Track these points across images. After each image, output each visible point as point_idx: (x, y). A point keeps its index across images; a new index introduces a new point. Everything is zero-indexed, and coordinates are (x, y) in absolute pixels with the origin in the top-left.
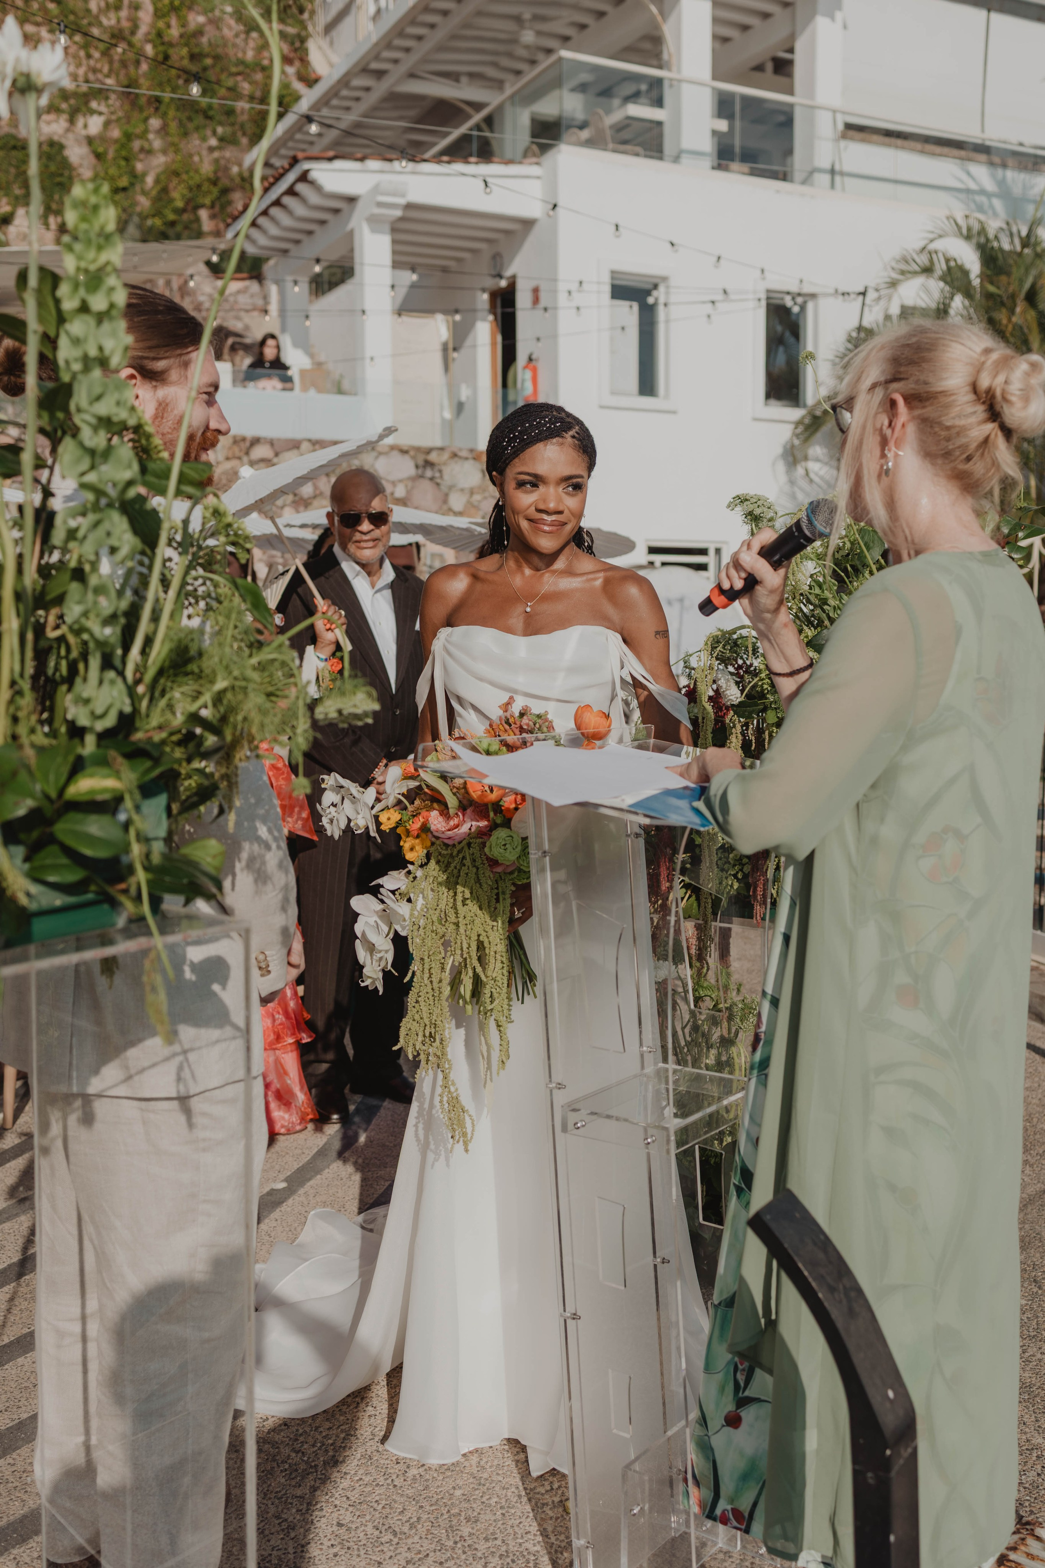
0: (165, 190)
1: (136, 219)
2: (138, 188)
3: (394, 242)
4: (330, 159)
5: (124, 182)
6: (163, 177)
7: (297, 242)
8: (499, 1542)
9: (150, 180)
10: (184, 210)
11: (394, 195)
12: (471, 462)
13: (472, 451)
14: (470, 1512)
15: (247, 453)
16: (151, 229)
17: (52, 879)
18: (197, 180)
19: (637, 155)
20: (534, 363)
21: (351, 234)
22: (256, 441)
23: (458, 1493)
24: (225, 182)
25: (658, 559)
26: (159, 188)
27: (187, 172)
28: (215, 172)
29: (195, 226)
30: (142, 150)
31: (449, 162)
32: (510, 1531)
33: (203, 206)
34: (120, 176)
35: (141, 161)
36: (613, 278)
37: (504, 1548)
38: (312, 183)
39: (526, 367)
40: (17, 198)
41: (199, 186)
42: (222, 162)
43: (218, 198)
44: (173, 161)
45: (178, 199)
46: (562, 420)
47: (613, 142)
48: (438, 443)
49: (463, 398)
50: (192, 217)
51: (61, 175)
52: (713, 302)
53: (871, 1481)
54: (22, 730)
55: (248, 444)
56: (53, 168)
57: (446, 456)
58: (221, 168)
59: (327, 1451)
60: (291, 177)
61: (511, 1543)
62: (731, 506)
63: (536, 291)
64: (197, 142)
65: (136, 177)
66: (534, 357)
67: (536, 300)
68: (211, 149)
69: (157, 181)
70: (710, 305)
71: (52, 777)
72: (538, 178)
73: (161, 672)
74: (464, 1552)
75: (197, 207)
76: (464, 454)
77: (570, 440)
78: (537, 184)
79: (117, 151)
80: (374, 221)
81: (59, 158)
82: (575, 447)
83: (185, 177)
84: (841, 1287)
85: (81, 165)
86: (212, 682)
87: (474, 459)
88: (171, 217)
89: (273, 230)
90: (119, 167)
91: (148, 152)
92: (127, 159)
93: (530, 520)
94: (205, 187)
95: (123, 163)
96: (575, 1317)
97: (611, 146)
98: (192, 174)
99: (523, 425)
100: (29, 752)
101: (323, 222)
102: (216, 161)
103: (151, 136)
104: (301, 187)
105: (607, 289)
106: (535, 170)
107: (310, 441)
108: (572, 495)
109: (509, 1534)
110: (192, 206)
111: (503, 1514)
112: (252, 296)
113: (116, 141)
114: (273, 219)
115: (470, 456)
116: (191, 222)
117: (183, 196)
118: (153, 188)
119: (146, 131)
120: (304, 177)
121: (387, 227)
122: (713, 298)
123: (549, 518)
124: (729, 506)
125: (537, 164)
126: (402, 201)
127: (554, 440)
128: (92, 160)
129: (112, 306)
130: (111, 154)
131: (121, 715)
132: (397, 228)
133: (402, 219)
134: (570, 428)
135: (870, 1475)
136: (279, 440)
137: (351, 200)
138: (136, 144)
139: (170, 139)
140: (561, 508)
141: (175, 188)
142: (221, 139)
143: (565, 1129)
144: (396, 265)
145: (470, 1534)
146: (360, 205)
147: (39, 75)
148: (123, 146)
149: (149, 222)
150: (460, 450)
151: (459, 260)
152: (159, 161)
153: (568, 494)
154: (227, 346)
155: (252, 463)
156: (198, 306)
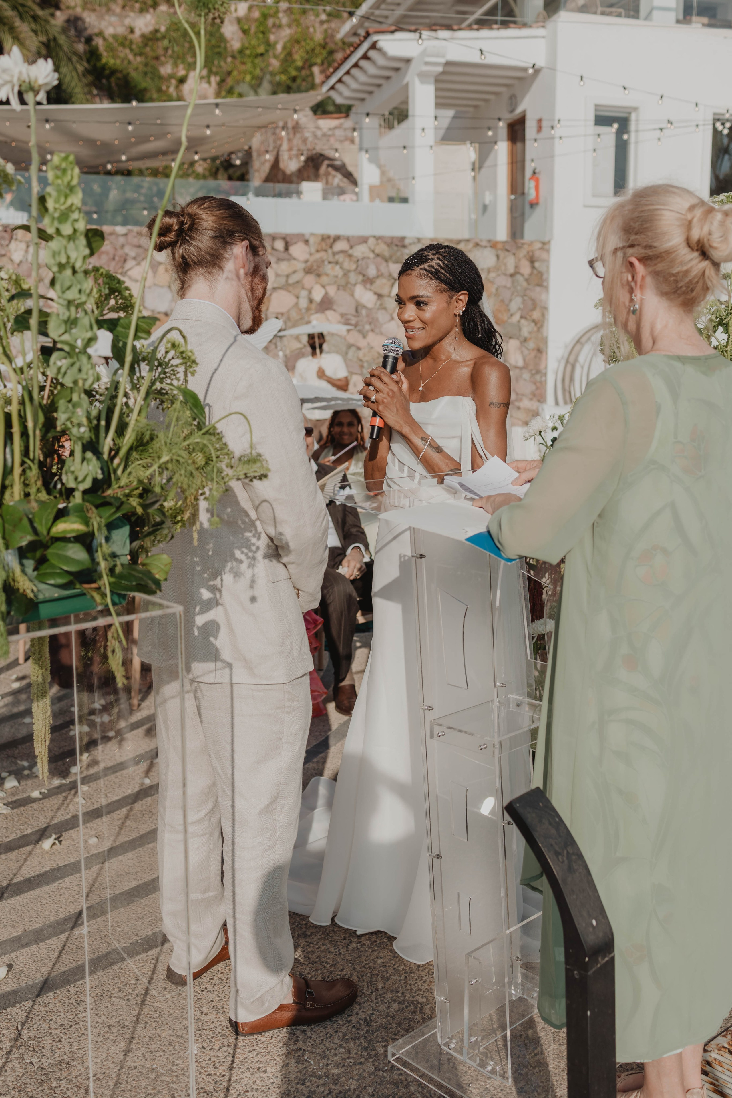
0: (290, 54)
1: (268, 77)
2: (271, 53)
3: (437, 89)
4: (392, 32)
5: (261, 50)
6: (288, 45)
7: (371, 93)
8: (400, 995)
9: (279, 47)
10: (303, 68)
11: (437, 56)
12: (489, 249)
13: (489, 241)
14: (385, 974)
15: (331, 247)
16: (279, 84)
17: (52, 582)
18: (312, 45)
19: (619, 15)
20: (537, 175)
21: (407, 85)
22: (337, 238)
23: (379, 961)
24: (331, 46)
26: (285, 53)
27: (305, 40)
28: (324, 39)
29: (310, 79)
30: (274, 25)
31: (478, 30)
32: (408, 987)
33: (315, 64)
34: (259, 45)
35: (274, 33)
36: (596, 110)
37: (402, 999)
38: (380, 50)
39: (531, 179)
40: (189, 65)
41: (313, 50)
42: (330, 32)
43: (326, 58)
44: (296, 33)
45: (298, 58)
47: (602, 6)
48: (466, 236)
49: (487, 202)
50: (308, 73)
51: (219, 47)
52: (661, 129)
53: (577, 977)
54: (33, 490)
55: (331, 240)
56: (214, 42)
57: (471, 245)
58: (329, 36)
59: (301, 928)
60: (366, 46)
61: (408, 995)
63: (540, 121)
64: (312, 18)
65: (270, 46)
66: (537, 171)
67: (540, 129)
68: (322, 22)
69: (284, 48)
70: (659, 131)
71: (44, 521)
72: (543, 37)
73: (131, 449)
74: (376, 999)
75: (311, 65)
76: (484, 243)
78: (543, 41)
79: (257, 27)
80: (423, 76)
81: (218, 35)
83: (303, 43)
84: (565, 852)
85: (232, 39)
86: (159, 458)
87: (491, 247)
88: (294, 73)
89: (354, 85)
90: (258, 39)
91: (279, 27)
92: (263, 33)
94: (317, 51)
95: (261, 36)
96: (439, 857)
97: (600, 9)
98: (308, 41)
100: (34, 505)
101: (388, 78)
102: (326, 31)
103: (281, 15)
104: (372, 54)
105: (592, 118)
106: (541, 32)
107: (374, 237)
109: (407, 990)
110: (308, 64)
111: (406, 977)
112: (345, 129)
113: (256, 20)
114: (354, 77)
115: (488, 245)
116: (307, 76)
117: (302, 58)
118: (281, 53)
119: (277, 11)
120: (374, 46)
121: (432, 80)
122: (661, 126)
125: (543, 27)
126: (443, 60)
128: (241, 34)
129: (75, 231)
130: (253, 30)
131: (95, 480)
132: (438, 80)
133: (443, 73)
135: (576, 972)
136: (353, 237)
137: (408, 61)
138: (270, 22)
139: (293, 17)
141: (297, 52)
142: (329, 15)
143: (432, 737)
144: (438, 105)
145: (382, 988)
146: (413, 65)
147: (36, 81)
148: (261, 24)
149: (277, 78)
150: (481, 241)
151: (486, 100)
152: (286, 33)
154: (323, 169)
155: (334, 254)
156: (305, 140)
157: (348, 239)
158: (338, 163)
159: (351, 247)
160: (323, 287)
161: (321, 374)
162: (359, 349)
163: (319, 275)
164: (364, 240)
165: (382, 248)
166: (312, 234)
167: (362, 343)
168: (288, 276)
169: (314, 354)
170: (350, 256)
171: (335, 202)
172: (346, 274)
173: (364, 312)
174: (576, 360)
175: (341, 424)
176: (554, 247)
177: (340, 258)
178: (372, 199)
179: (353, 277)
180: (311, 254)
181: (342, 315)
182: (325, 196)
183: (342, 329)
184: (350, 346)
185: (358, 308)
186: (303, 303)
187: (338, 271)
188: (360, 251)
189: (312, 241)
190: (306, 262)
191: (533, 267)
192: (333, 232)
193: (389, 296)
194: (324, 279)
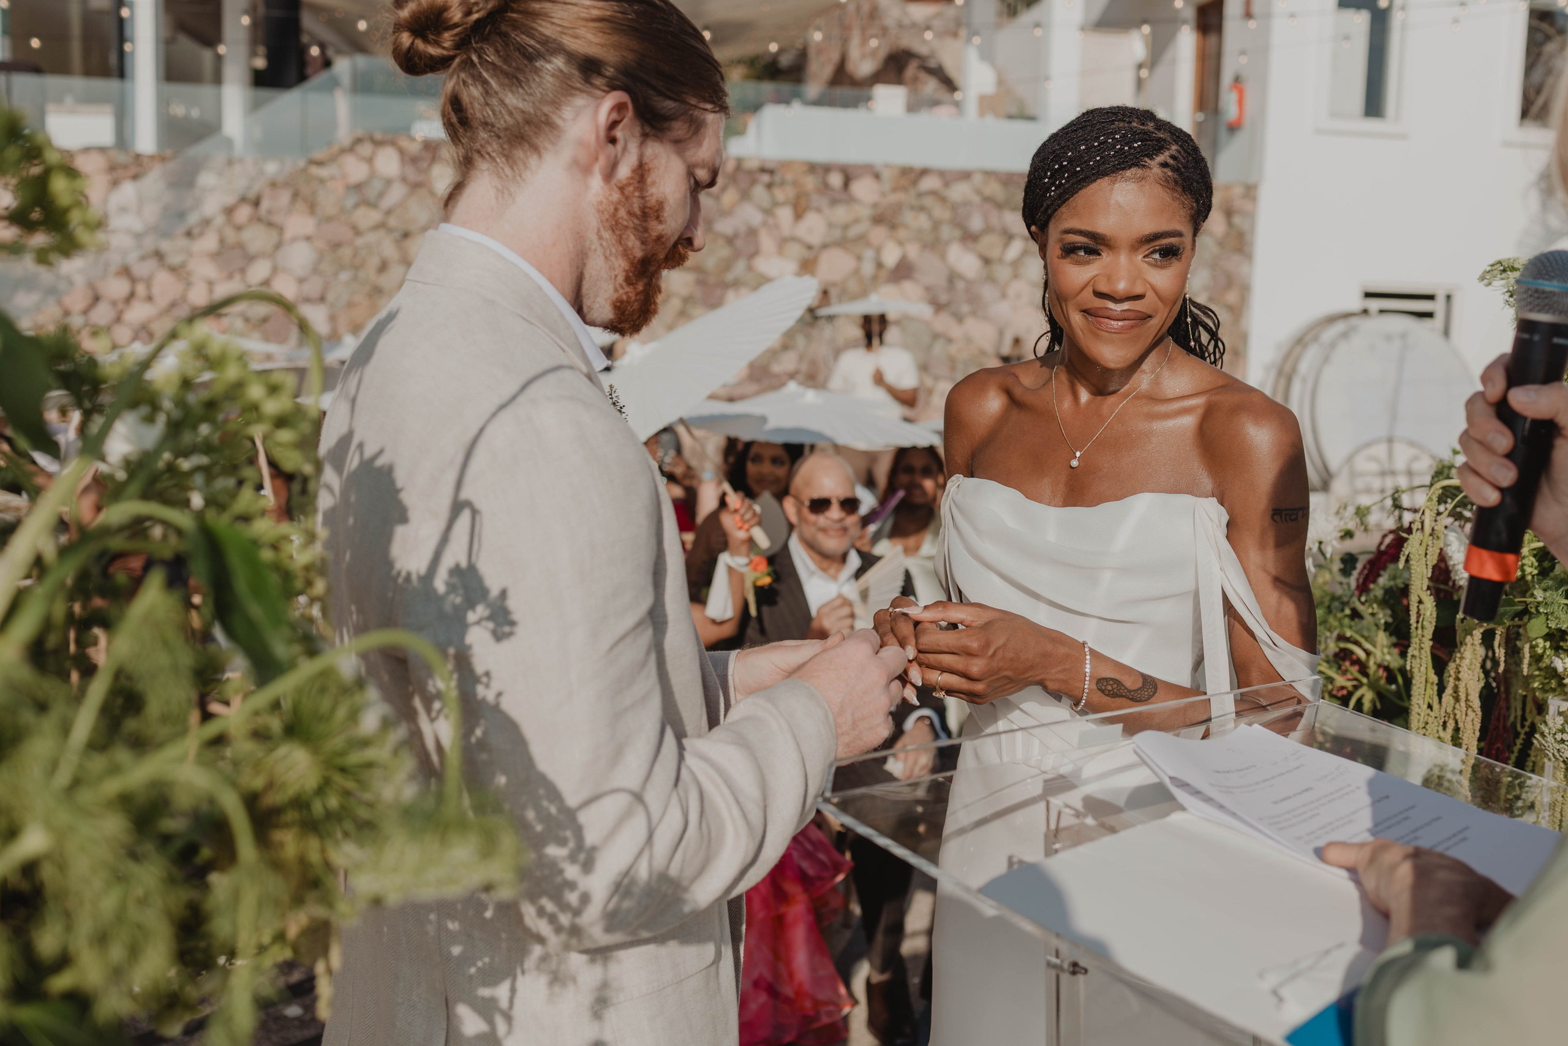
15: (914, 185)
20: (1240, 83)
22: (924, 172)
25: (1375, 305)
39: (1230, 89)
46: (1145, 137)
55: (915, 175)
62: (1486, 277)
66: (1240, 76)
67: (1247, 15)
77: (1156, 170)
82: (1166, 183)
93: (1086, 312)
99: (1075, 148)
107: (982, 171)
108: (1162, 267)
123: (1118, 308)
124: (1482, 278)
127: (1128, 173)
134: (1159, 147)
140: (1138, 290)
153: (1155, 265)
154: (911, 70)
155: (920, 195)
156: (885, 30)
157: (941, 174)
158: (932, 64)
159: (947, 184)
160: (901, 243)
161: (879, 379)
162: (950, 341)
163: (893, 227)
164: (966, 176)
165: (994, 189)
166: (887, 166)
167: (956, 331)
168: (846, 227)
169: (869, 344)
170: (943, 200)
171: (924, 118)
172: (936, 225)
173: (960, 285)
174: (1294, 370)
175: (910, 470)
176: (1265, 194)
177: (928, 201)
178: (982, 113)
179: (946, 232)
180: (883, 195)
181: (928, 289)
182: (912, 107)
183: (924, 310)
184: (936, 336)
185: (953, 277)
186: (868, 268)
187: (923, 221)
188: (959, 192)
189: (886, 174)
190: (875, 205)
191: (1230, 224)
192: (918, 161)
193: (1001, 260)
194: (902, 233)
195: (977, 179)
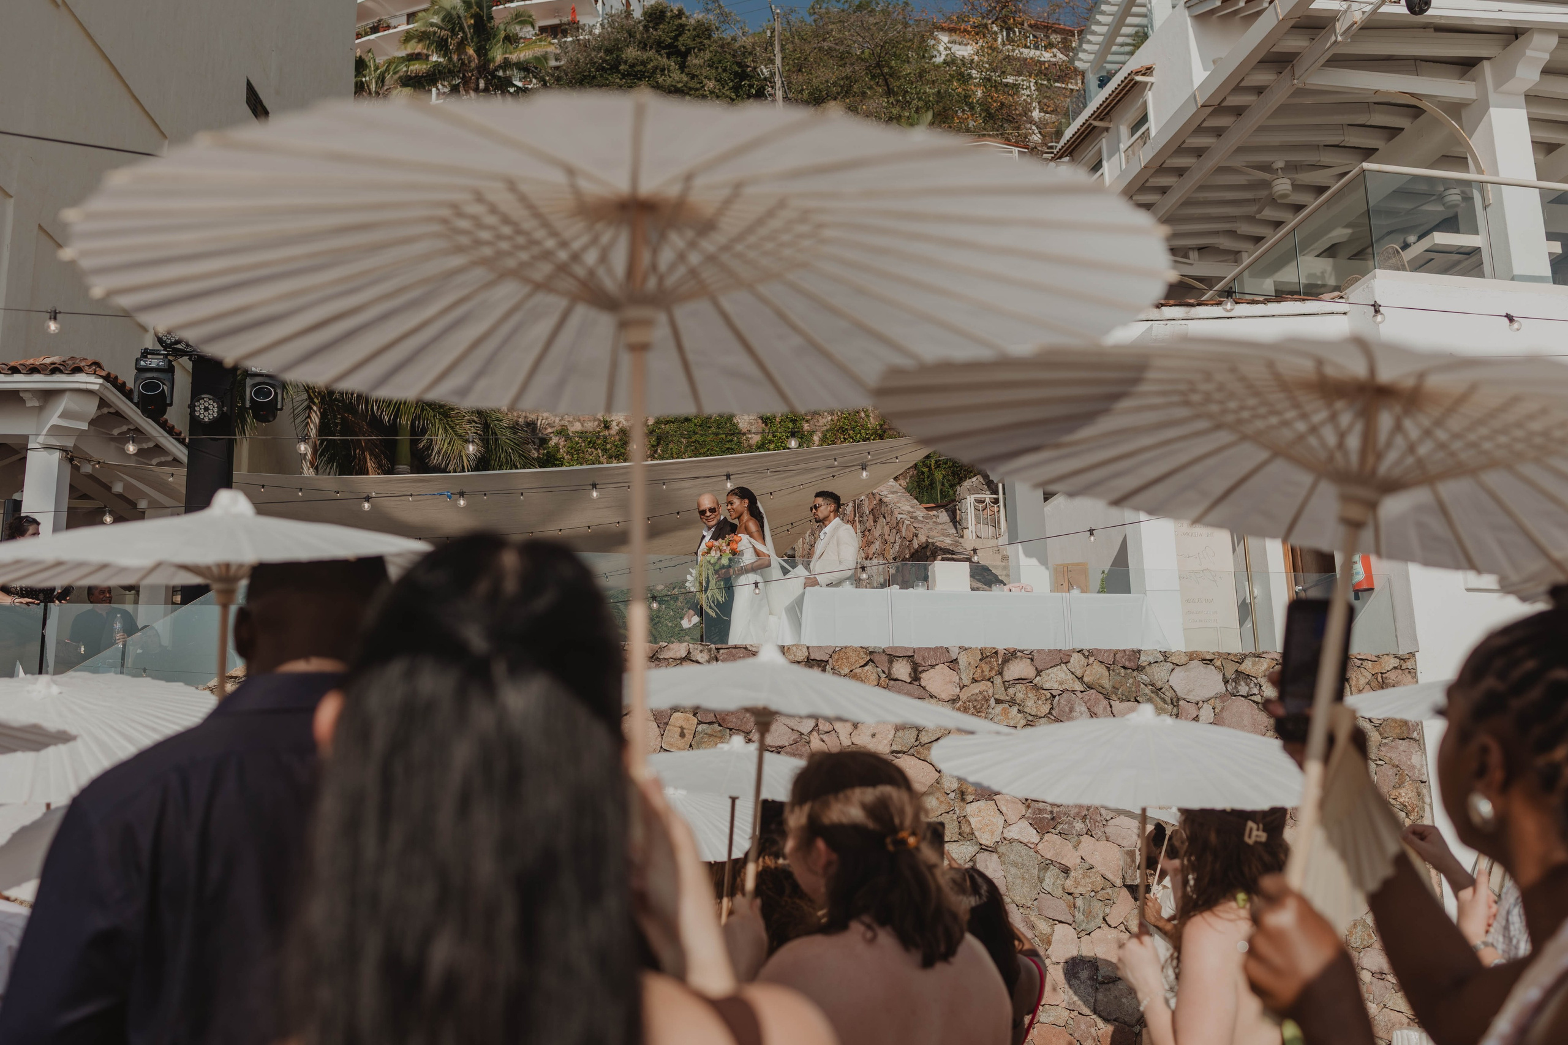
15: (1000, 673)
22: (1011, 655)
55: (1000, 659)
72: (1344, 313)
106: (1336, 305)
107: (1081, 651)
136: (1040, 652)
155: (1006, 685)
157: (1031, 656)
159: (1039, 673)
164: (1062, 658)
165: (1097, 673)
166: (962, 649)
167: (1071, 856)
170: (1037, 688)
177: (1019, 692)
180: (962, 686)
183: (1026, 832)
187: (1014, 717)
188: (1055, 678)
189: (963, 660)
190: (954, 701)
195: (1076, 660)
